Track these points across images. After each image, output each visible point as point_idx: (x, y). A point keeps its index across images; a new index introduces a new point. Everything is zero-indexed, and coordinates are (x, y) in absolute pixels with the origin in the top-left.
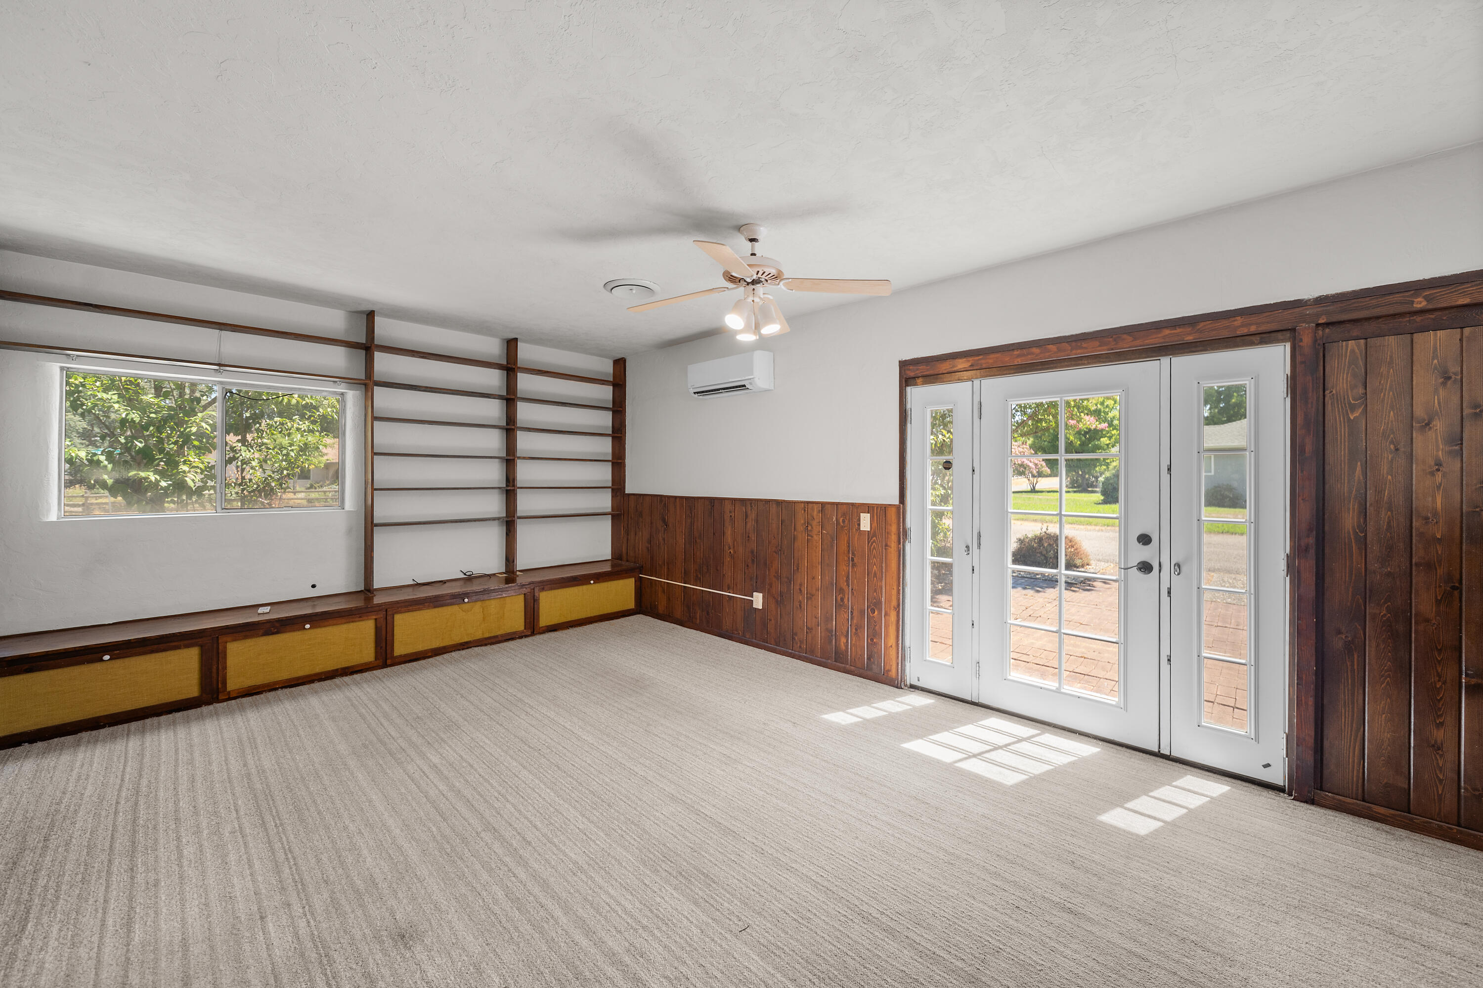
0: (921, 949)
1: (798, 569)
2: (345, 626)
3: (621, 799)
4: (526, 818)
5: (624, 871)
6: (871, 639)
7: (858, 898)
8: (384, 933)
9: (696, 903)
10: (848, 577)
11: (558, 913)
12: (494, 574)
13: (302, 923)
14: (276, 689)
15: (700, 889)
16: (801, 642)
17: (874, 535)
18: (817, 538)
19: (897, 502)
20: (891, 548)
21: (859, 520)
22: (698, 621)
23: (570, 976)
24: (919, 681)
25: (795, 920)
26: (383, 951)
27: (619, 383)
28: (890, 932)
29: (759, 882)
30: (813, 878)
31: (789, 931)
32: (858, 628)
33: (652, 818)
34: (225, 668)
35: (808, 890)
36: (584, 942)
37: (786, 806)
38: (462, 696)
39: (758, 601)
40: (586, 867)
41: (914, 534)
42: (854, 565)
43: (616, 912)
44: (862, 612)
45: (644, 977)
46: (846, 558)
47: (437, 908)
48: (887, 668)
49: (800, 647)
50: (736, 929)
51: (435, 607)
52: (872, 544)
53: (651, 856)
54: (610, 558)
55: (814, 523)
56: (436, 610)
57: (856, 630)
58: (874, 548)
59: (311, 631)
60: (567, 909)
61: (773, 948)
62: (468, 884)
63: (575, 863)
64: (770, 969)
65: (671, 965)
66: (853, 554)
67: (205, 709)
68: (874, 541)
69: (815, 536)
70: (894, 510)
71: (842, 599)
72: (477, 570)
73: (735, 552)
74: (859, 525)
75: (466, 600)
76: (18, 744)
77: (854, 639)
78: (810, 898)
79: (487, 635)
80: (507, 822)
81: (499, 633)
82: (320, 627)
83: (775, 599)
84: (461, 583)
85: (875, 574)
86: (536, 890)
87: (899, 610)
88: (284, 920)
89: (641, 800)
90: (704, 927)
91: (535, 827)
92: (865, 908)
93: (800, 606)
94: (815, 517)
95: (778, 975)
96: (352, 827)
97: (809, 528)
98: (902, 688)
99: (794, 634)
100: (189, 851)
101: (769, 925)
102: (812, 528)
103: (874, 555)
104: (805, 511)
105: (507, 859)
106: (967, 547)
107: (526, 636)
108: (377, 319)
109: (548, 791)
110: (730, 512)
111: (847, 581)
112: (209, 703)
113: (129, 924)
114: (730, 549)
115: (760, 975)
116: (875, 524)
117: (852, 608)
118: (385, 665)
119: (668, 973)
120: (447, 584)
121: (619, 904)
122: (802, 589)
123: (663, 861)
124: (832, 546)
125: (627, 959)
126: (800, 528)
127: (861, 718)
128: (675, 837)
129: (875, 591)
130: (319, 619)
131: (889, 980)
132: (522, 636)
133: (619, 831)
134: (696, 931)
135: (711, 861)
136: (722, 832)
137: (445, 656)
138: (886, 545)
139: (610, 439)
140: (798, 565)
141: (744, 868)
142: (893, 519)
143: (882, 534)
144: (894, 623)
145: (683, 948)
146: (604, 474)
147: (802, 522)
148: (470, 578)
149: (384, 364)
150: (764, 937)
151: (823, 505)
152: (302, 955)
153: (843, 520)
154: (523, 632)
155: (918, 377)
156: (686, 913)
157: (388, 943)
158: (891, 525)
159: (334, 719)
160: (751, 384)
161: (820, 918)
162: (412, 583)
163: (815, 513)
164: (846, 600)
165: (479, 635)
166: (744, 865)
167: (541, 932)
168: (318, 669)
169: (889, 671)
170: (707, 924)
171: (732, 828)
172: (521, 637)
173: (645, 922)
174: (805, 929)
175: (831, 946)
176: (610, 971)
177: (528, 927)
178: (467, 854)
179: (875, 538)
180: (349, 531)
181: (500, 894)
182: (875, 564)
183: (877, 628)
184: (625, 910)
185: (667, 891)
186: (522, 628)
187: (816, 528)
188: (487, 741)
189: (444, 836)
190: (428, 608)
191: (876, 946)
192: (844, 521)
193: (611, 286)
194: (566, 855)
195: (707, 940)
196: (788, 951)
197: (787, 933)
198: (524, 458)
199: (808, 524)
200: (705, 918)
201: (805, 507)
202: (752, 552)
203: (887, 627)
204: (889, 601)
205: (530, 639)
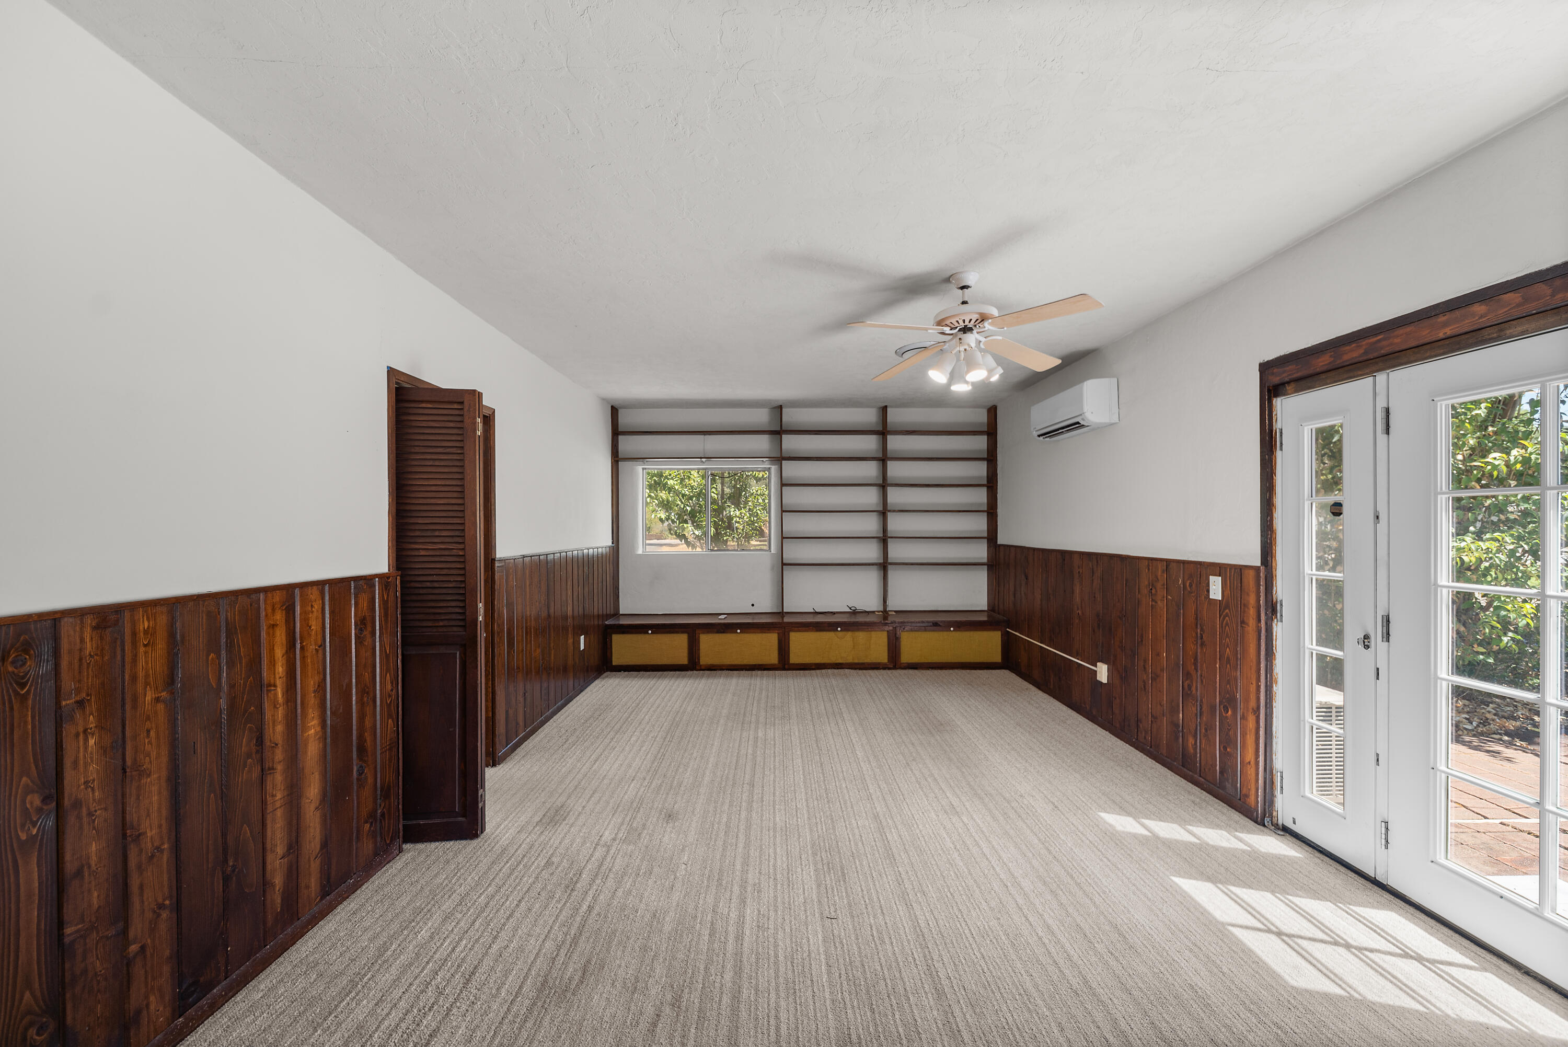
0: (952, 1020)
1: (1142, 641)
2: (760, 635)
3: (840, 801)
4: (774, 787)
5: (797, 844)
6: (1224, 748)
7: (940, 955)
8: (665, 811)
9: (819, 886)
10: (1196, 659)
11: (741, 845)
12: (874, 612)
13: (642, 790)
14: (723, 670)
15: (831, 879)
16: (1146, 732)
17: (1227, 607)
18: (1162, 605)
19: (1257, 563)
20: (1248, 626)
21: (1208, 585)
22: (1052, 687)
23: (716, 878)
24: (1294, 823)
25: (873, 936)
26: (658, 818)
27: (991, 432)
28: (940, 994)
29: (875, 899)
30: (920, 921)
31: (860, 940)
32: (1209, 728)
33: (847, 823)
34: (699, 650)
35: (906, 925)
36: (738, 867)
37: (961, 864)
38: (809, 701)
39: (1103, 672)
40: (778, 829)
41: (1286, 610)
42: (1202, 644)
43: (769, 861)
44: (1213, 709)
45: (748, 903)
46: (1194, 635)
47: (693, 812)
48: (1244, 791)
49: (1145, 738)
50: (826, 913)
51: (817, 631)
52: (1224, 619)
53: (822, 844)
54: (986, 609)
55: (1159, 585)
56: (818, 633)
57: (1206, 730)
58: (1227, 624)
59: (741, 635)
60: (747, 845)
61: (837, 940)
62: (716, 807)
63: (775, 824)
64: (821, 950)
65: (768, 907)
66: (1202, 630)
67: (689, 673)
68: (1227, 615)
69: (1159, 602)
70: (1252, 573)
71: (1190, 687)
72: (861, 606)
73: (1083, 613)
74: (1208, 591)
75: (839, 629)
76: (620, 671)
77: (1203, 742)
78: (902, 932)
79: (856, 661)
80: (763, 784)
81: (866, 661)
82: (747, 633)
83: (1118, 672)
84: (847, 615)
85: (1228, 659)
86: (742, 827)
87: (1259, 714)
88: (638, 786)
89: (852, 807)
90: (808, 901)
91: (774, 794)
92: (938, 965)
93: (1144, 687)
94: (1159, 577)
95: (823, 957)
96: (694, 755)
97: (1153, 591)
98: (1264, 825)
99: (1138, 721)
100: (634, 739)
101: (851, 927)
102: (1156, 591)
103: (1227, 634)
104: (1149, 569)
105: (744, 804)
106: (1366, 637)
107: (889, 669)
108: (784, 410)
109: (802, 776)
110: (1079, 567)
111: (1195, 664)
112: (692, 670)
113: (596, 761)
114: (1078, 609)
115: (812, 948)
116: (1228, 592)
117: (1201, 701)
118: (784, 669)
119: (762, 910)
120: (836, 615)
121: (775, 859)
122: (1147, 667)
123: (826, 851)
124: (1178, 616)
125: (749, 889)
126: (1145, 591)
127: (1151, 832)
128: (850, 841)
129: (1228, 682)
130: (747, 628)
131: (897, 1016)
132: (884, 667)
133: (818, 820)
134: (801, 899)
135: (856, 868)
136: (886, 855)
137: (823, 671)
138: (1243, 622)
139: (985, 489)
140: (1142, 636)
141: (875, 885)
142: (1251, 586)
143: (1237, 606)
144: (1253, 731)
145: (784, 903)
146: (979, 524)
147: (1146, 583)
148: (854, 612)
149: (791, 443)
150: (840, 931)
151: (1168, 562)
152: (632, 803)
153: (1190, 583)
154: (885, 664)
155: (1288, 383)
156: (806, 887)
157: (663, 816)
158: (1248, 595)
159: (734, 695)
160: (1083, 420)
161: (893, 948)
162: (813, 611)
163: (1160, 573)
164: (1193, 689)
165: (850, 660)
166: (877, 883)
167: (724, 849)
168: (746, 662)
169: (1247, 796)
170: (813, 901)
171: (897, 856)
172: (884, 669)
173: (779, 876)
174: (873, 946)
175: (879, 968)
176: (736, 889)
177: (721, 843)
178: (729, 792)
179: (1227, 611)
180: (772, 568)
181: (725, 820)
182: (1228, 646)
183: (1231, 733)
184: (774, 866)
185: (809, 868)
186: (886, 661)
187: (1161, 593)
188: (797, 734)
189: (727, 778)
190: (812, 631)
191: (915, 992)
192: (1191, 586)
193: (901, 353)
194: (774, 817)
195: (803, 908)
196: (845, 949)
197: (857, 939)
198: (894, 511)
199: (1152, 586)
200: (814, 897)
201: (1148, 565)
202: (1098, 615)
203: (1244, 735)
204: (1247, 700)
205: (889, 672)
